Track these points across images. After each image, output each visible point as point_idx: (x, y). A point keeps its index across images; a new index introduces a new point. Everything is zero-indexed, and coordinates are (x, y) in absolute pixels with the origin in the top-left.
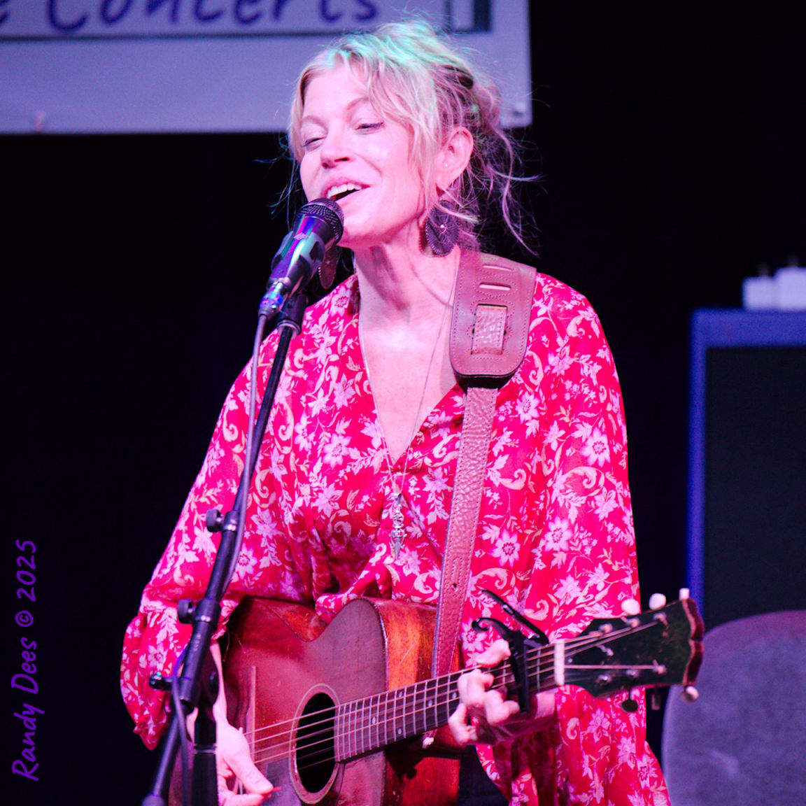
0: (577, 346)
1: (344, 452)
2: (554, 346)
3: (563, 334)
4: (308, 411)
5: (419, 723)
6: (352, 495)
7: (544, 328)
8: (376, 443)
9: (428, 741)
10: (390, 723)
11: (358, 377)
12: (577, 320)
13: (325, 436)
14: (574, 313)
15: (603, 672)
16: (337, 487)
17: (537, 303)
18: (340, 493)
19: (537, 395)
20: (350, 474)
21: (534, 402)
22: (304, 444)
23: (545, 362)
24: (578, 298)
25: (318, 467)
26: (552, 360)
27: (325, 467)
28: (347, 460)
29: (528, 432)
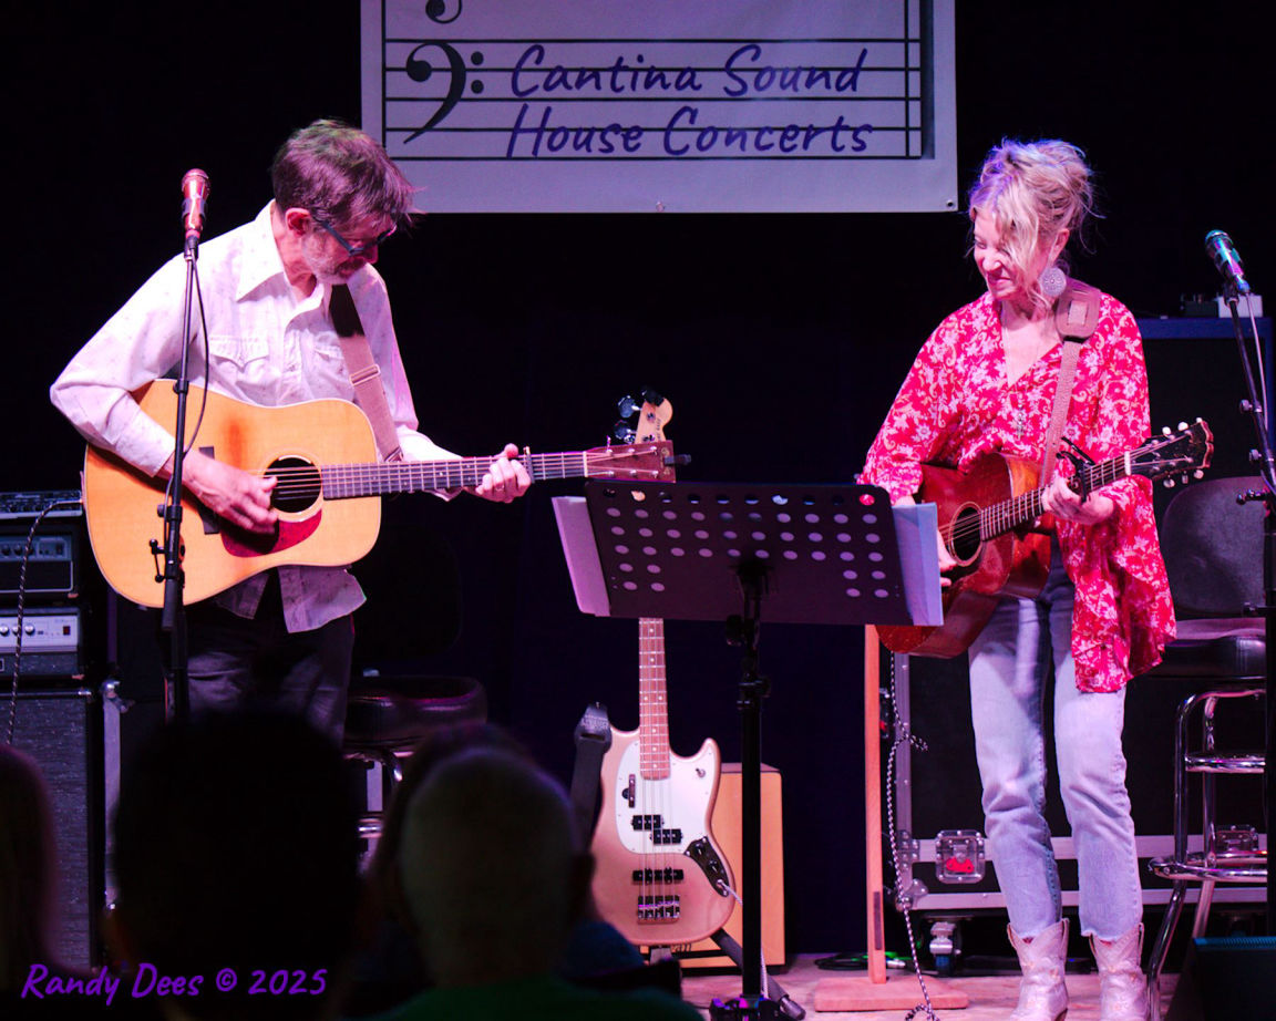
0: (1124, 331)
1: (983, 377)
2: (1111, 331)
3: (1117, 324)
4: (965, 353)
5: (1030, 513)
6: (983, 400)
7: (1107, 321)
8: (1002, 375)
9: (1038, 523)
10: (1017, 515)
11: (998, 339)
12: (1124, 318)
13: (973, 368)
14: (1122, 314)
15: (1154, 465)
16: (976, 395)
17: (1102, 309)
18: (977, 399)
19: (1099, 354)
20: (984, 390)
21: (1096, 357)
22: (961, 369)
23: (1106, 339)
24: (1123, 308)
25: (967, 383)
26: (1110, 337)
27: (971, 383)
28: (984, 382)
29: (1090, 373)
